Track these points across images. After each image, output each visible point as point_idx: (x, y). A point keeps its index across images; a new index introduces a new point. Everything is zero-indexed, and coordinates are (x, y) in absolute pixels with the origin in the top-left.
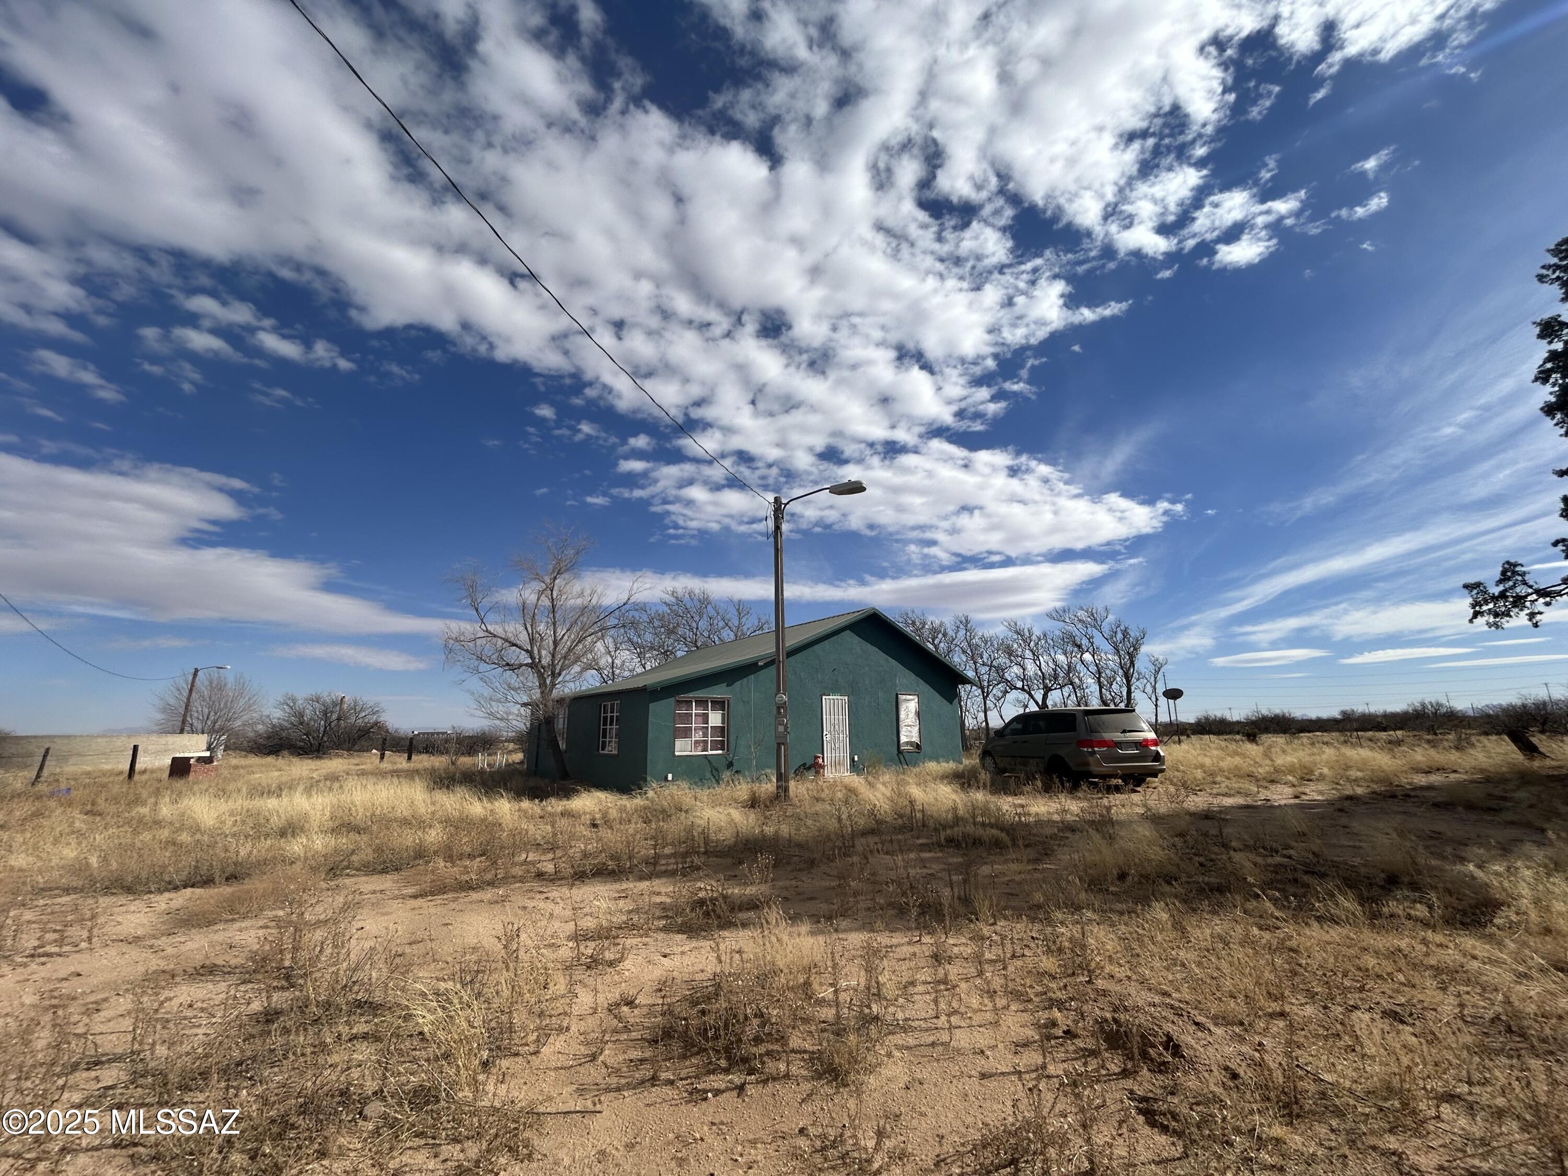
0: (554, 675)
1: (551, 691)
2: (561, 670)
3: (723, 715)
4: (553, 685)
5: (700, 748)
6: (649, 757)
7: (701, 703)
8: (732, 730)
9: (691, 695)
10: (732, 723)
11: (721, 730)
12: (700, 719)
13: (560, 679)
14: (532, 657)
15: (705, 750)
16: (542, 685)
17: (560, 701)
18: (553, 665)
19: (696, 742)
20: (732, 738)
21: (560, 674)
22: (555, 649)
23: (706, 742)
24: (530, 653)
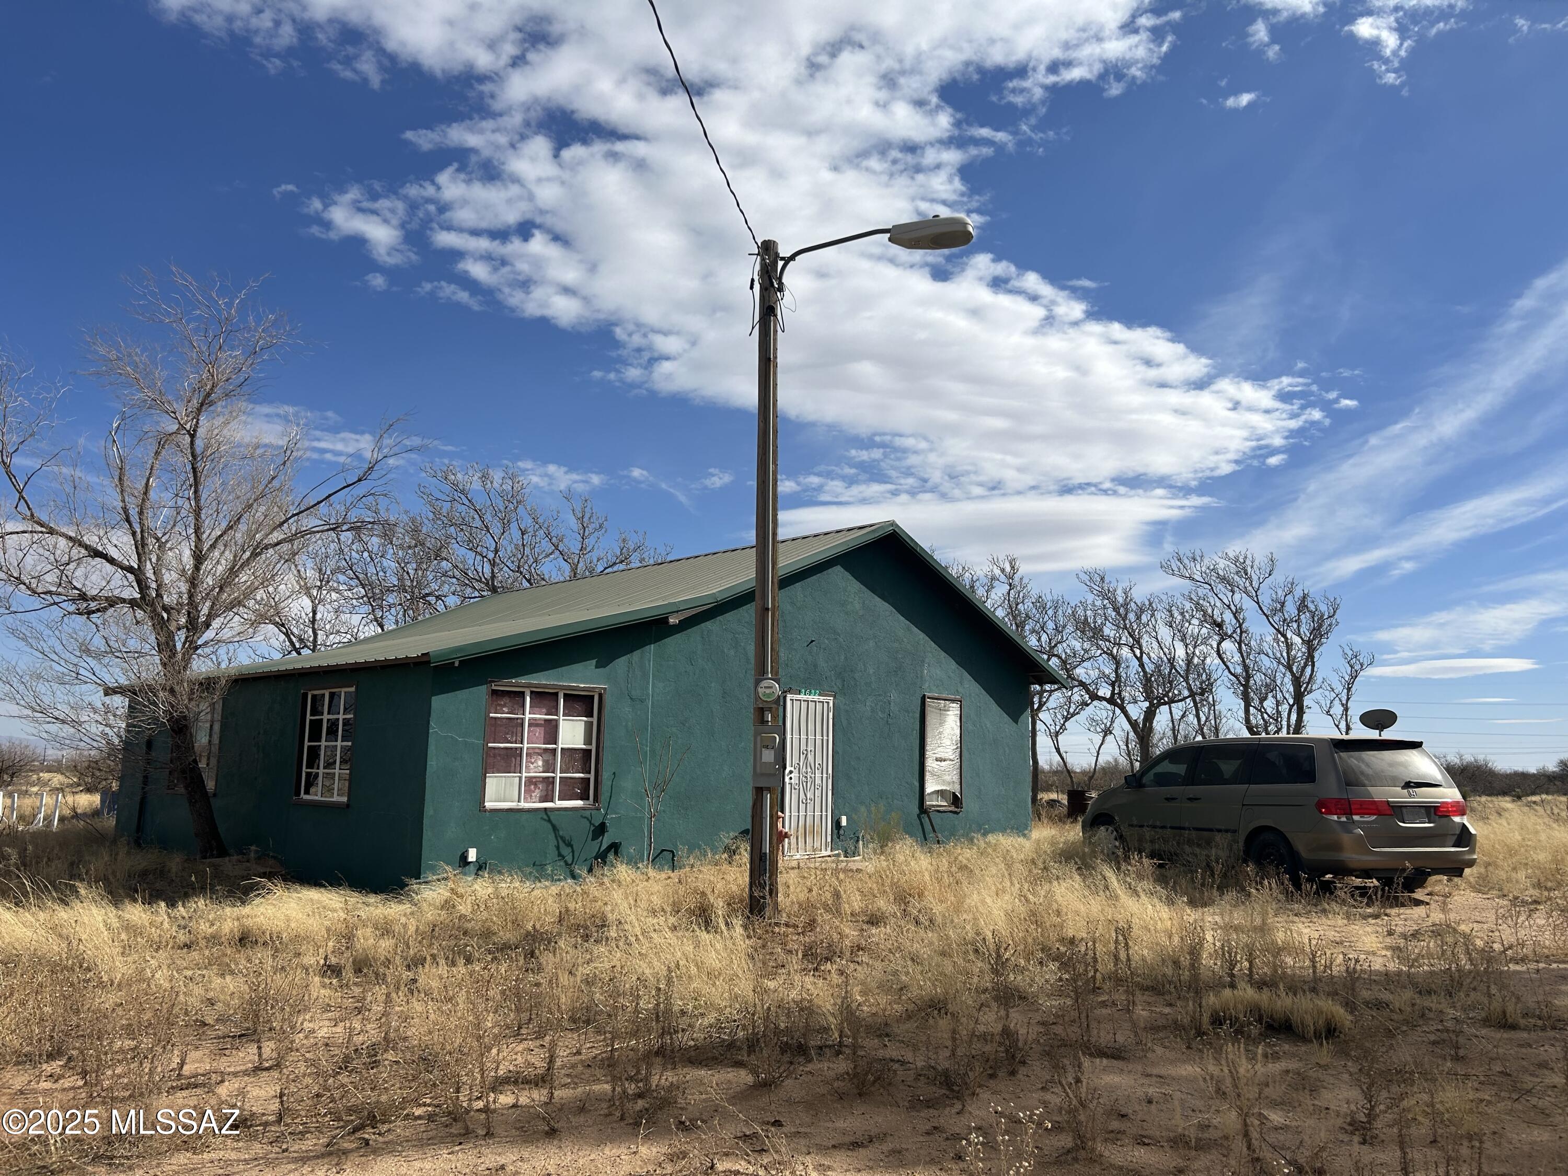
0: (194, 626)
1: (187, 661)
2: (211, 616)
3: (589, 726)
4: (192, 647)
5: (537, 793)
6: (429, 811)
7: (545, 698)
8: (607, 757)
9: (523, 680)
10: (607, 742)
11: (582, 758)
12: (539, 732)
13: (209, 634)
14: (142, 585)
15: (548, 797)
16: (166, 646)
17: (208, 684)
18: (193, 604)
19: (530, 781)
20: (606, 775)
21: (207, 625)
22: (197, 568)
23: (550, 782)
24: (137, 573)
